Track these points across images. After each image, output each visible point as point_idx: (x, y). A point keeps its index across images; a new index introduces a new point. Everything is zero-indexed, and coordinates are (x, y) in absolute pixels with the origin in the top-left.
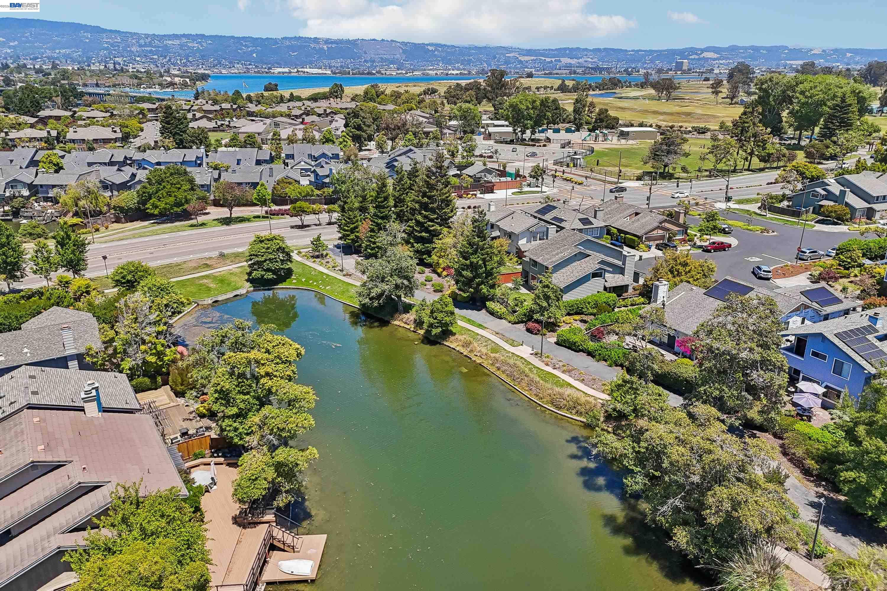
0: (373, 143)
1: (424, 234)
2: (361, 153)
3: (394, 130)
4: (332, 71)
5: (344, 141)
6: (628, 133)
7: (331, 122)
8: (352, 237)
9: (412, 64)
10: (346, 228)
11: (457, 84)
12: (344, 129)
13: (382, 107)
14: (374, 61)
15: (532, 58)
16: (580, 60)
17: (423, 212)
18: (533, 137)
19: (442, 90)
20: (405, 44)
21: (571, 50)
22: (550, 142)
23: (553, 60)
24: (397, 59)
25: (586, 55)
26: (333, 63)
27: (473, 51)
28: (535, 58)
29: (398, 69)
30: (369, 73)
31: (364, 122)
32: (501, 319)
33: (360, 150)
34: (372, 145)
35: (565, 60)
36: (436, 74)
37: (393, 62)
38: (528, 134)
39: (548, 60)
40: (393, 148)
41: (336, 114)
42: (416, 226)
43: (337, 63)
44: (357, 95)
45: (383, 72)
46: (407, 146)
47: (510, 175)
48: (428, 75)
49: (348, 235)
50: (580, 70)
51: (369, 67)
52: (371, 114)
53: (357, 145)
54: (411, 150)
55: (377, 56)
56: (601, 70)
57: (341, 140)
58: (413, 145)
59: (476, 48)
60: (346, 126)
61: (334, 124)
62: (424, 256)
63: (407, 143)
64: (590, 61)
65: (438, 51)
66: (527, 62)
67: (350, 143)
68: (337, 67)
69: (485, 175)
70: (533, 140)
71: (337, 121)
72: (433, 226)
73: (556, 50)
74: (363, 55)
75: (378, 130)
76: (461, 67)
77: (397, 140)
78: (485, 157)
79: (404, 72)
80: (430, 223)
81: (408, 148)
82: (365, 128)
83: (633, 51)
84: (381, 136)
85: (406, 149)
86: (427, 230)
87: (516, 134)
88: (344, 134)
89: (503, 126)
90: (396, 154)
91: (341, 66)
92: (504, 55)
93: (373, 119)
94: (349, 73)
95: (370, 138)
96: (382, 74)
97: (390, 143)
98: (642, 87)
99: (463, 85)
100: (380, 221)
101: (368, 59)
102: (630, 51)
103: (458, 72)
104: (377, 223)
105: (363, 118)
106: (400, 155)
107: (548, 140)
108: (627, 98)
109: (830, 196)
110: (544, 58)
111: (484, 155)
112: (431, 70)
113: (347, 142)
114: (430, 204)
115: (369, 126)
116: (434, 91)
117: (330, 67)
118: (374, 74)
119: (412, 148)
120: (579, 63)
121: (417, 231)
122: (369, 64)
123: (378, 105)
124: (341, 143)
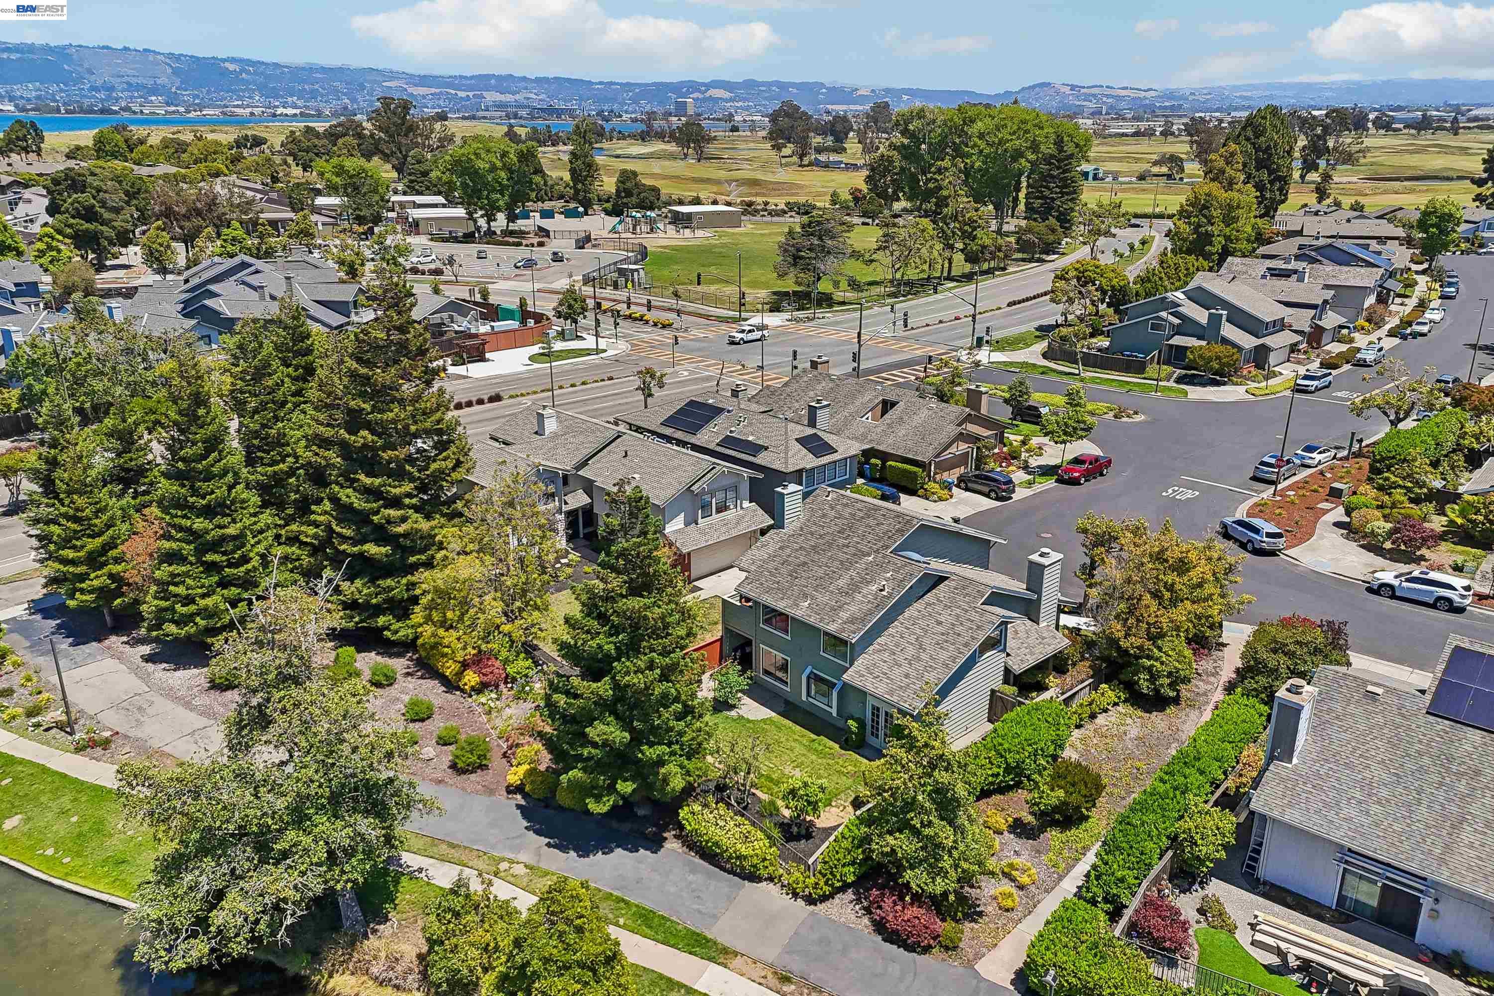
0: (132, 249)
1: (372, 549)
2: (105, 275)
3: (187, 217)
4: (16, 106)
5: (50, 248)
6: (689, 216)
7: (13, 204)
8: (99, 579)
9: (197, 96)
10: (70, 554)
11: (307, 127)
12: (50, 220)
13: (144, 171)
14: (112, 89)
15: (433, 90)
16: (517, 97)
17: (362, 477)
18: (512, 227)
19: (276, 140)
20: (178, 58)
21: (500, 78)
22: (548, 236)
23: (471, 94)
24: (164, 86)
25: (526, 88)
26: (18, 90)
27: (318, 75)
28: (438, 91)
29: (168, 104)
30: (102, 111)
31: (103, 204)
32: (759, 879)
33: (100, 268)
34: (133, 254)
35: (491, 97)
36: (252, 114)
37: (154, 91)
38: (501, 221)
39: (462, 94)
40: (192, 263)
41: (26, 186)
42: (340, 521)
43: (29, 90)
44: (78, 148)
45: (137, 109)
46: (232, 256)
47: (508, 314)
48: (233, 115)
49: (83, 578)
50: (523, 113)
51: (102, 100)
52: (120, 182)
53: (91, 256)
54: (244, 265)
55: (119, 80)
56: (559, 113)
57: (40, 245)
58: (249, 251)
59: (323, 69)
60: (52, 210)
61: (21, 210)
62: (381, 621)
63: (230, 248)
64: (537, 98)
65: (248, 72)
66: (424, 97)
67: (66, 249)
68: (29, 100)
69: (451, 317)
70: (512, 233)
71: (29, 201)
72: (404, 519)
73: (472, 77)
74: (87, 76)
75: (143, 219)
76: (300, 103)
77: (199, 242)
78: (423, 273)
79: (182, 109)
80: (392, 513)
81: (237, 260)
82: (107, 215)
83: (601, 83)
84: (152, 232)
85: (229, 263)
86: (381, 535)
87: (475, 221)
88: (48, 230)
89: (435, 206)
90: (206, 276)
91: (38, 98)
92: (379, 83)
93: (127, 193)
94: (58, 111)
95: (125, 239)
96: (135, 113)
97: (179, 247)
98: (643, 140)
99: (321, 130)
100: (199, 524)
101: (99, 83)
102: (597, 84)
103: (298, 111)
104: (189, 530)
105: (99, 190)
106: (217, 279)
107: (543, 232)
108: (628, 157)
109: (1187, 326)
110: (453, 92)
111: (420, 267)
112: (238, 106)
113: (59, 251)
114: (384, 449)
115: (117, 210)
116: (258, 142)
117: (11, 99)
118: (116, 112)
119: (248, 259)
120: (516, 101)
121: (344, 538)
122: (102, 95)
123: (136, 167)
124: (41, 253)
